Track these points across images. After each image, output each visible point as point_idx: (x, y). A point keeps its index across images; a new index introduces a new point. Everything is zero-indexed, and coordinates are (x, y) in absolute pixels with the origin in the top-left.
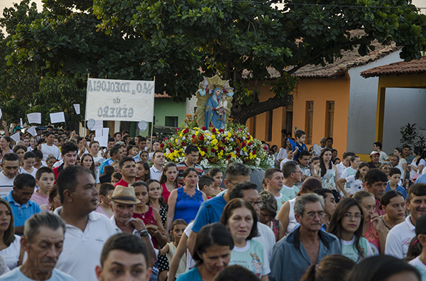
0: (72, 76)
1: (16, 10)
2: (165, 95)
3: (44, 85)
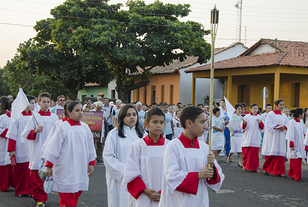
0: (50, 75)
1: (25, 44)
2: (96, 84)
3: (37, 80)
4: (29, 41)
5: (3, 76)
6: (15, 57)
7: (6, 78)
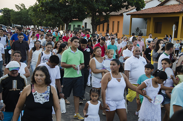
0: (54, 14)
5: (29, 13)
6: (35, 4)
7: (30, 15)
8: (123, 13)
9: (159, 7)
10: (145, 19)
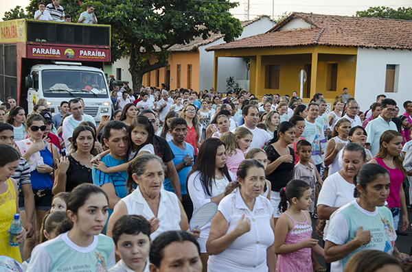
4: (15, 9)
8: (199, 46)
9: (272, 34)
10: (246, 59)
